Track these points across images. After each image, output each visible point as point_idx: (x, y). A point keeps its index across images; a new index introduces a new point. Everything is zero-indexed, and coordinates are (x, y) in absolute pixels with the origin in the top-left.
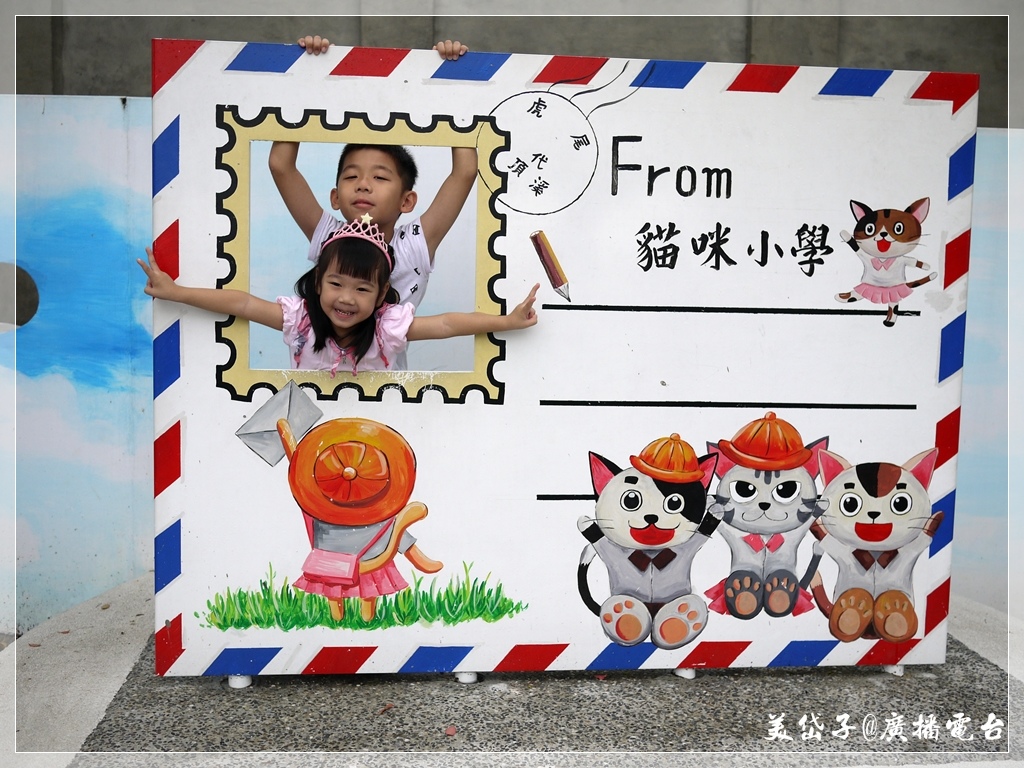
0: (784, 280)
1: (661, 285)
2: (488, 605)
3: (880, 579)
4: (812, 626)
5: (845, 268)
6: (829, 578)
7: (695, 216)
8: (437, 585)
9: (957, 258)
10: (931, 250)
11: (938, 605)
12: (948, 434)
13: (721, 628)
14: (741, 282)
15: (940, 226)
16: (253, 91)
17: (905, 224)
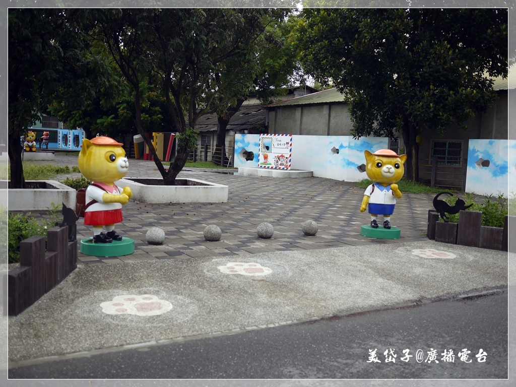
0: (283, 146)
1: (279, 146)
2: (271, 164)
3: (287, 164)
4: (284, 167)
5: (286, 145)
6: (285, 164)
7: (280, 143)
8: (268, 163)
9: (291, 145)
10: (289, 145)
11: (290, 166)
12: (290, 155)
13: (280, 166)
14: (281, 146)
15: (290, 143)
16: (263, 136)
17: (287, 143)
